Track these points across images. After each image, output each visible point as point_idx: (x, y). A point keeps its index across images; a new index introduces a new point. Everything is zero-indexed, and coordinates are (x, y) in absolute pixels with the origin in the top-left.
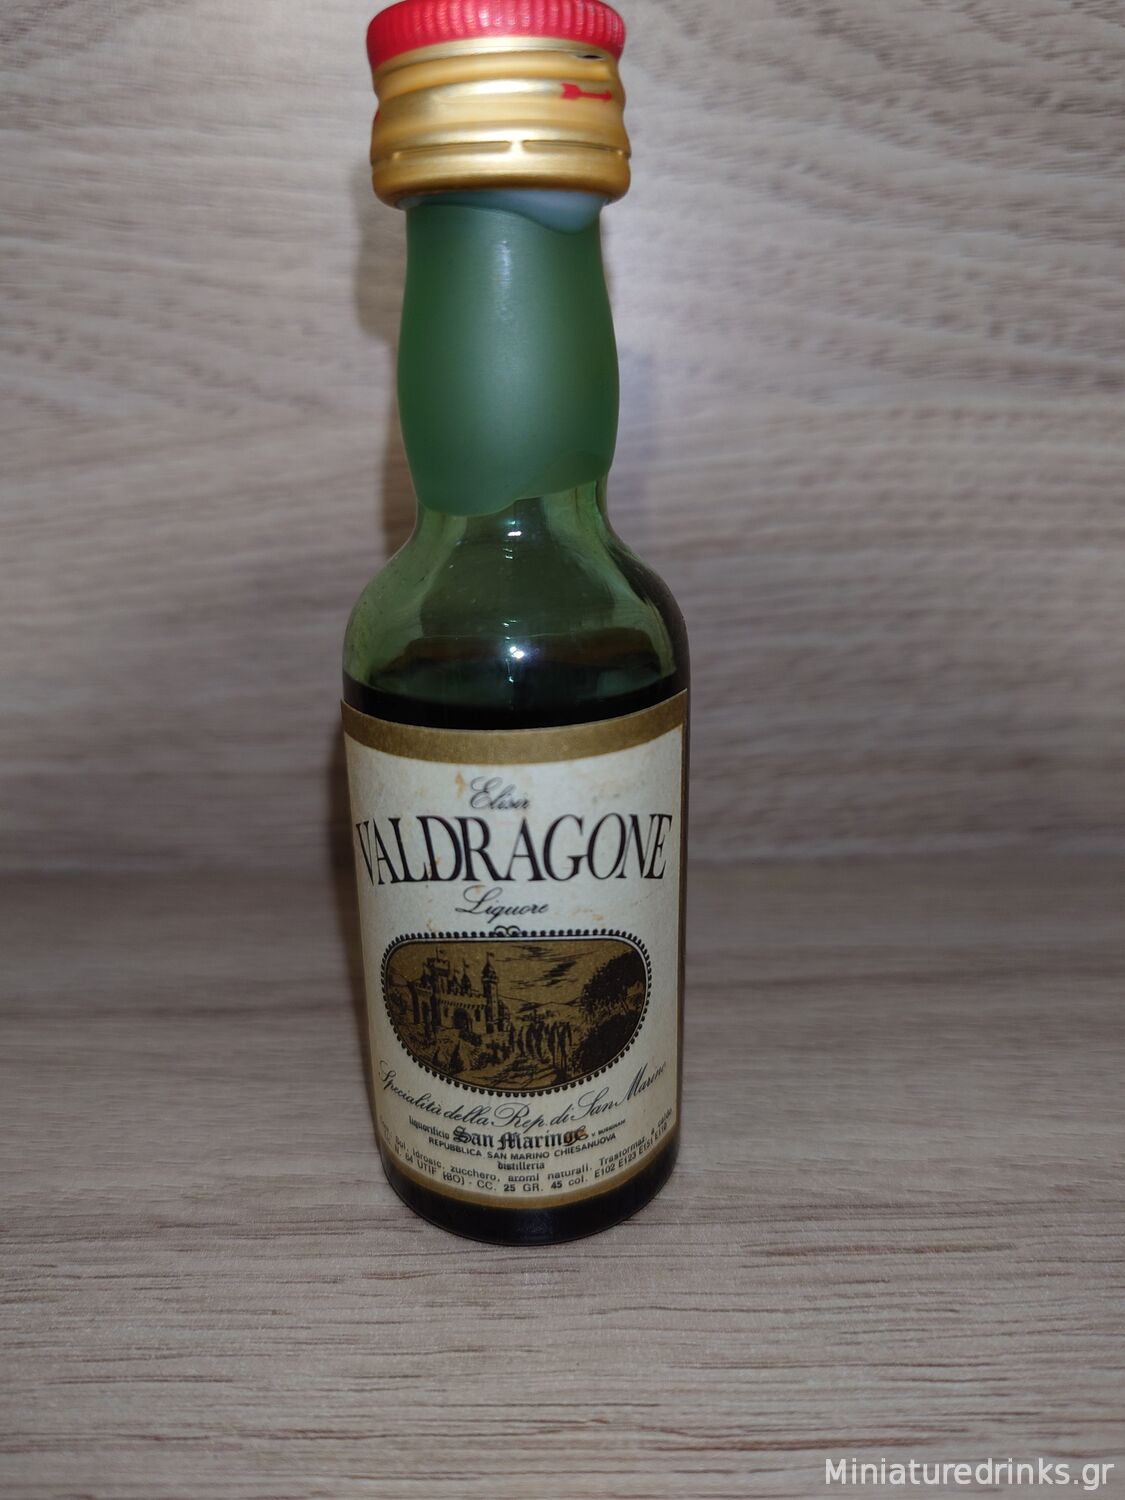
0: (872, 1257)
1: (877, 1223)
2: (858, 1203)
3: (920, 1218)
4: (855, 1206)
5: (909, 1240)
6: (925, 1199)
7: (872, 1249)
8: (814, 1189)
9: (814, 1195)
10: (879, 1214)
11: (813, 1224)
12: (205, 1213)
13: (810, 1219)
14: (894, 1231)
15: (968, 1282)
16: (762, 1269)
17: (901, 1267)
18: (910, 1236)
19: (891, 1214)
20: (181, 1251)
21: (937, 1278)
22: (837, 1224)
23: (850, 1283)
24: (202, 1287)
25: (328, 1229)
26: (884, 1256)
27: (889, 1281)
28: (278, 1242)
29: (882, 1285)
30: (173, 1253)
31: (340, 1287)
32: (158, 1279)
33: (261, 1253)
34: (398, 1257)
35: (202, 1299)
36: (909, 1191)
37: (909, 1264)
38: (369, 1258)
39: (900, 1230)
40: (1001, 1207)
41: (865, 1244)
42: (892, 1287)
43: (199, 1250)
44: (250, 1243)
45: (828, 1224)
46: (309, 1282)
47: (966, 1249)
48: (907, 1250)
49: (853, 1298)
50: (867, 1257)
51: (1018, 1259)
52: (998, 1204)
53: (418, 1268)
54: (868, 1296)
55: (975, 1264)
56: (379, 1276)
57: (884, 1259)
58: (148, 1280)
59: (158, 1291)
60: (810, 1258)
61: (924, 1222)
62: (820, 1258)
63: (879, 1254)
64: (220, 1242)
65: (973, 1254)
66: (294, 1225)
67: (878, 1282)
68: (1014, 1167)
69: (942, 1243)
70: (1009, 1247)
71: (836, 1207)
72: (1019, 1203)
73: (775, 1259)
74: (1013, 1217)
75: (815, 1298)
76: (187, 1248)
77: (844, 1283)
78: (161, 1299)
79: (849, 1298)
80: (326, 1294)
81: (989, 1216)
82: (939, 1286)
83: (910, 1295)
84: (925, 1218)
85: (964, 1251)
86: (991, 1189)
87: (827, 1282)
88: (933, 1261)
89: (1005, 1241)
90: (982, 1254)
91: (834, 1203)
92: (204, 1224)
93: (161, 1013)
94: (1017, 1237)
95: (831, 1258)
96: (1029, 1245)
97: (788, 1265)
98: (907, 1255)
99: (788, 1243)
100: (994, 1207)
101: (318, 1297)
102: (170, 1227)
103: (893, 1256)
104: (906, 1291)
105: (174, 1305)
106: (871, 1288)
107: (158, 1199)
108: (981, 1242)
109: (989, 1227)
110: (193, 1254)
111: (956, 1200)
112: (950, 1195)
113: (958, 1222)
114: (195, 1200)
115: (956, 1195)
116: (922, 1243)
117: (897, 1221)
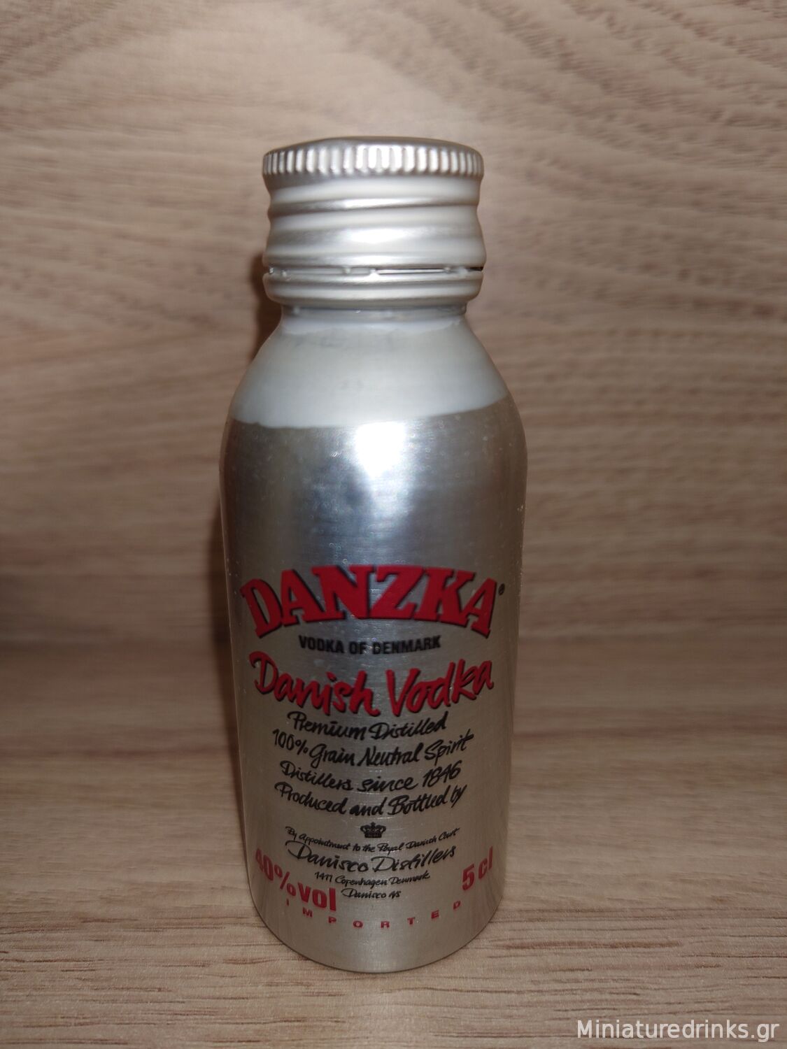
0: (580, 951)
1: (585, 924)
2: (572, 908)
3: (616, 920)
4: (571, 911)
5: (607, 937)
6: (619, 905)
7: (581, 945)
8: (542, 897)
9: (542, 901)
10: (587, 917)
11: (540, 925)
12: (116, 911)
13: (538, 920)
14: (597, 930)
15: (647, 972)
16: (503, 959)
17: (601, 959)
18: (608, 935)
19: (595, 917)
20: (97, 940)
21: (624, 968)
22: (557, 924)
23: (564, 971)
24: (110, 969)
25: (200, 924)
26: (589, 950)
27: (591, 970)
28: (166, 934)
29: (586, 973)
30: (91, 942)
31: (207, 970)
32: (79, 963)
33: (153, 943)
34: (248, 947)
35: (108, 979)
36: (609, 899)
37: (606, 957)
38: (228, 948)
39: (601, 930)
40: (673, 913)
41: (576, 940)
42: (594, 975)
43: (109, 940)
44: (145, 934)
45: (551, 925)
46: (185, 966)
47: (647, 946)
48: (605, 946)
49: (565, 983)
50: (577, 951)
51: (683, 954)
52: (671, 910)
53: (262, 955)
54: (577, 981)
55: (652, 957)
56: (235, 962)
57: (588, 953)
58: (72, 963)
59: (79, 973)
60: (537, 951)
61: (618, 924)
62: (544, 951)
63: (585, 948)
64: (125, 934)
65: (651, 950)
66: (176, 921)
67: (584, 970)
68: (683, 881)
69: (630, 941)
70: (677, 944)
71: (557, 911)
72: (685, 910)
73: (513, 951)
74: (681, 921)
75: (539, 982)
76: (101, 939)
77: (560, 970)
78: (81, 979)
79: (563, 982)
80: (197, 976)
81: (664, 919)
82: (626, 974)
83: (606, 981)
84: (620, 920)
85: (645, 947)
86: (666, 898)
87: (548, 970)
88: (624, 954)
89: (674, 939)
90: (657, 949)
91: (556, 908)
92: (114, 919)
93: (92, 754)
94: (683, 937)
95: (552, 951)
96: (692, 943)
97: (521, 956)
98: (605, 950)
99: (522, 939)
100: (668, 913)
101: (191, 978)
102: (90, 922)
103: (595, 950)
104: (603, 978)
105: (89, 983)
106: (579, 975)
107: (83, 900)
108: (657, 940)
109: (664, 929)
110: (105, 943)
111: (641, 907)
112: (637, 903)
113: (643, 924)
114: (109, 901)
115: (641, 903)
116: (616, 940)
117: (599, 923)
